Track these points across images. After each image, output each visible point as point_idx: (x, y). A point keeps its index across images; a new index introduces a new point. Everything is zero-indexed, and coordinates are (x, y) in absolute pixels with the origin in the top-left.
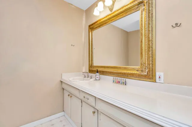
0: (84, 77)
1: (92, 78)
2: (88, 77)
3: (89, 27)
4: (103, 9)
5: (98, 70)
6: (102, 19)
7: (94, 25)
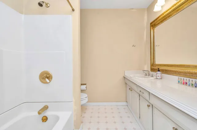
0: (145, 75)
1: (153, 76)
2: (149, 75)
3: (150, 25)
4: (165, 3)
5: (160, 68)
6: (165, 12)
7: (156, 21)
